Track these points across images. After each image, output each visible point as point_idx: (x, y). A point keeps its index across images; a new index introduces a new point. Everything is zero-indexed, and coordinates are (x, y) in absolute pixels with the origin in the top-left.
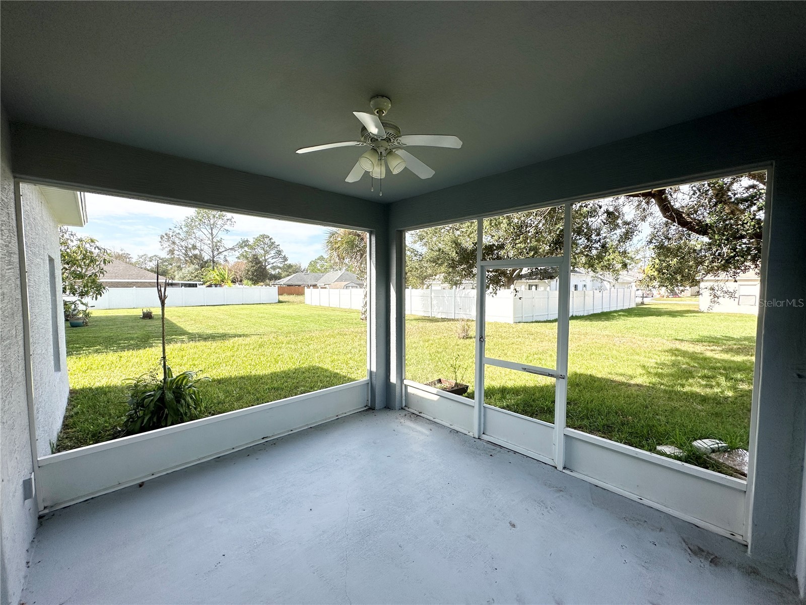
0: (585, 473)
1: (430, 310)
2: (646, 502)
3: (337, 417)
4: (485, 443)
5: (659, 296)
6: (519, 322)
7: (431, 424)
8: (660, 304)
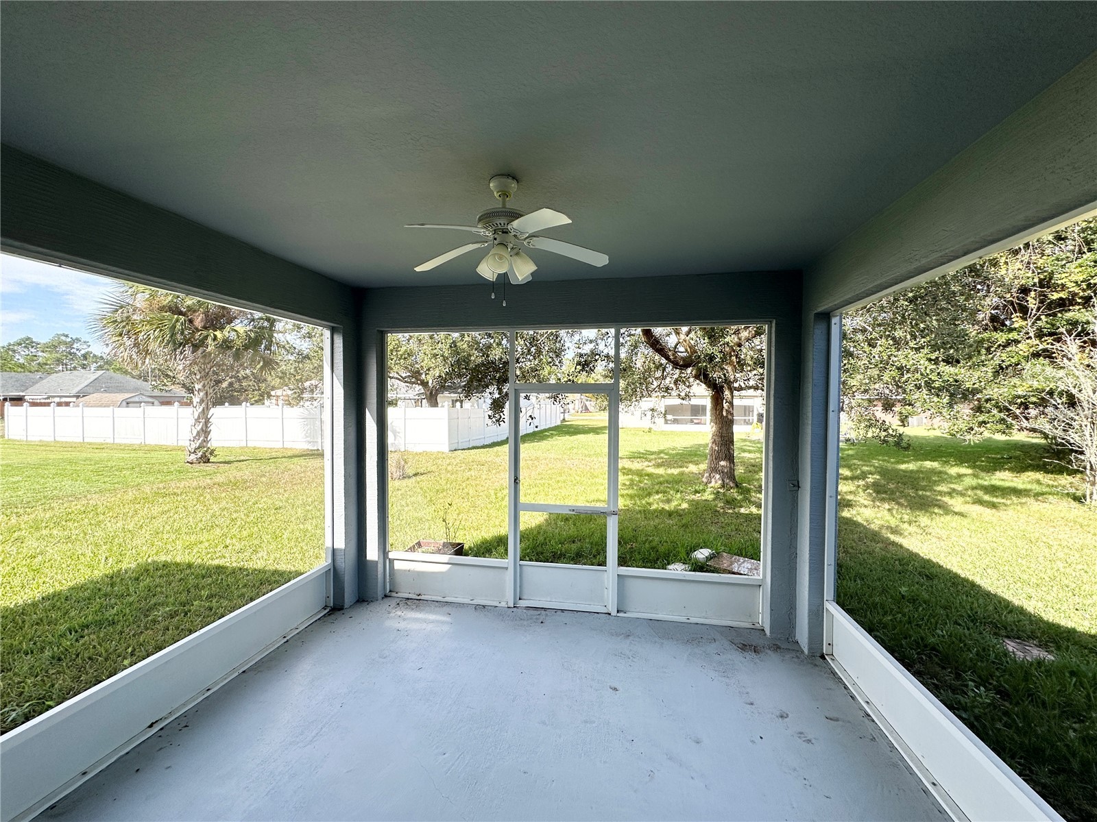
0: (638, 610)
1: (319, 440)
2: (693, 620)
3: (285, 640)
4: (525, 611)
5: (573, 411)
6: (455, 450)
7: (443, 606)
8: (578, 420)
